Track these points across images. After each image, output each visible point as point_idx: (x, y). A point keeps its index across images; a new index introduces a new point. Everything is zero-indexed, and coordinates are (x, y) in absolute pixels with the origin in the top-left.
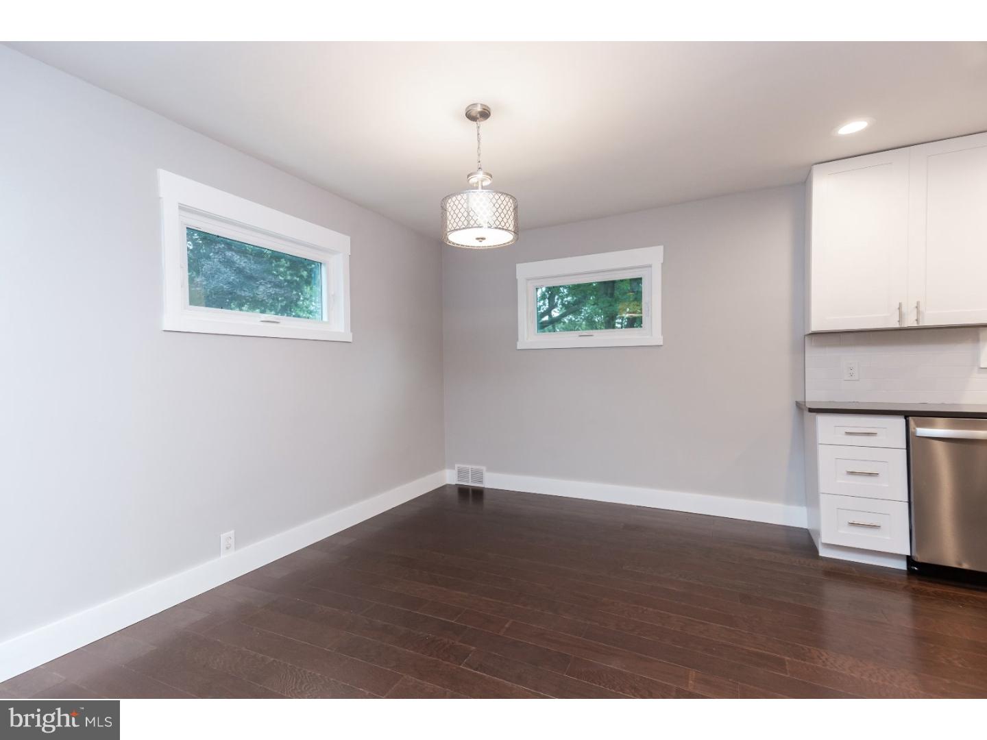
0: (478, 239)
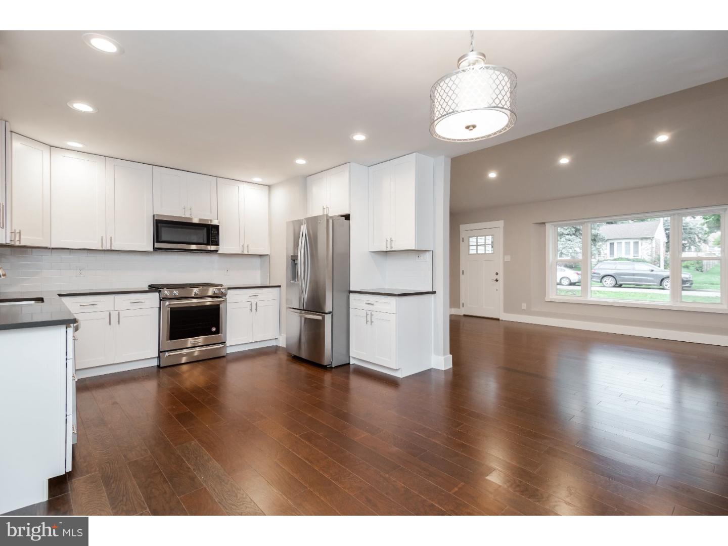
0: (467, 127)
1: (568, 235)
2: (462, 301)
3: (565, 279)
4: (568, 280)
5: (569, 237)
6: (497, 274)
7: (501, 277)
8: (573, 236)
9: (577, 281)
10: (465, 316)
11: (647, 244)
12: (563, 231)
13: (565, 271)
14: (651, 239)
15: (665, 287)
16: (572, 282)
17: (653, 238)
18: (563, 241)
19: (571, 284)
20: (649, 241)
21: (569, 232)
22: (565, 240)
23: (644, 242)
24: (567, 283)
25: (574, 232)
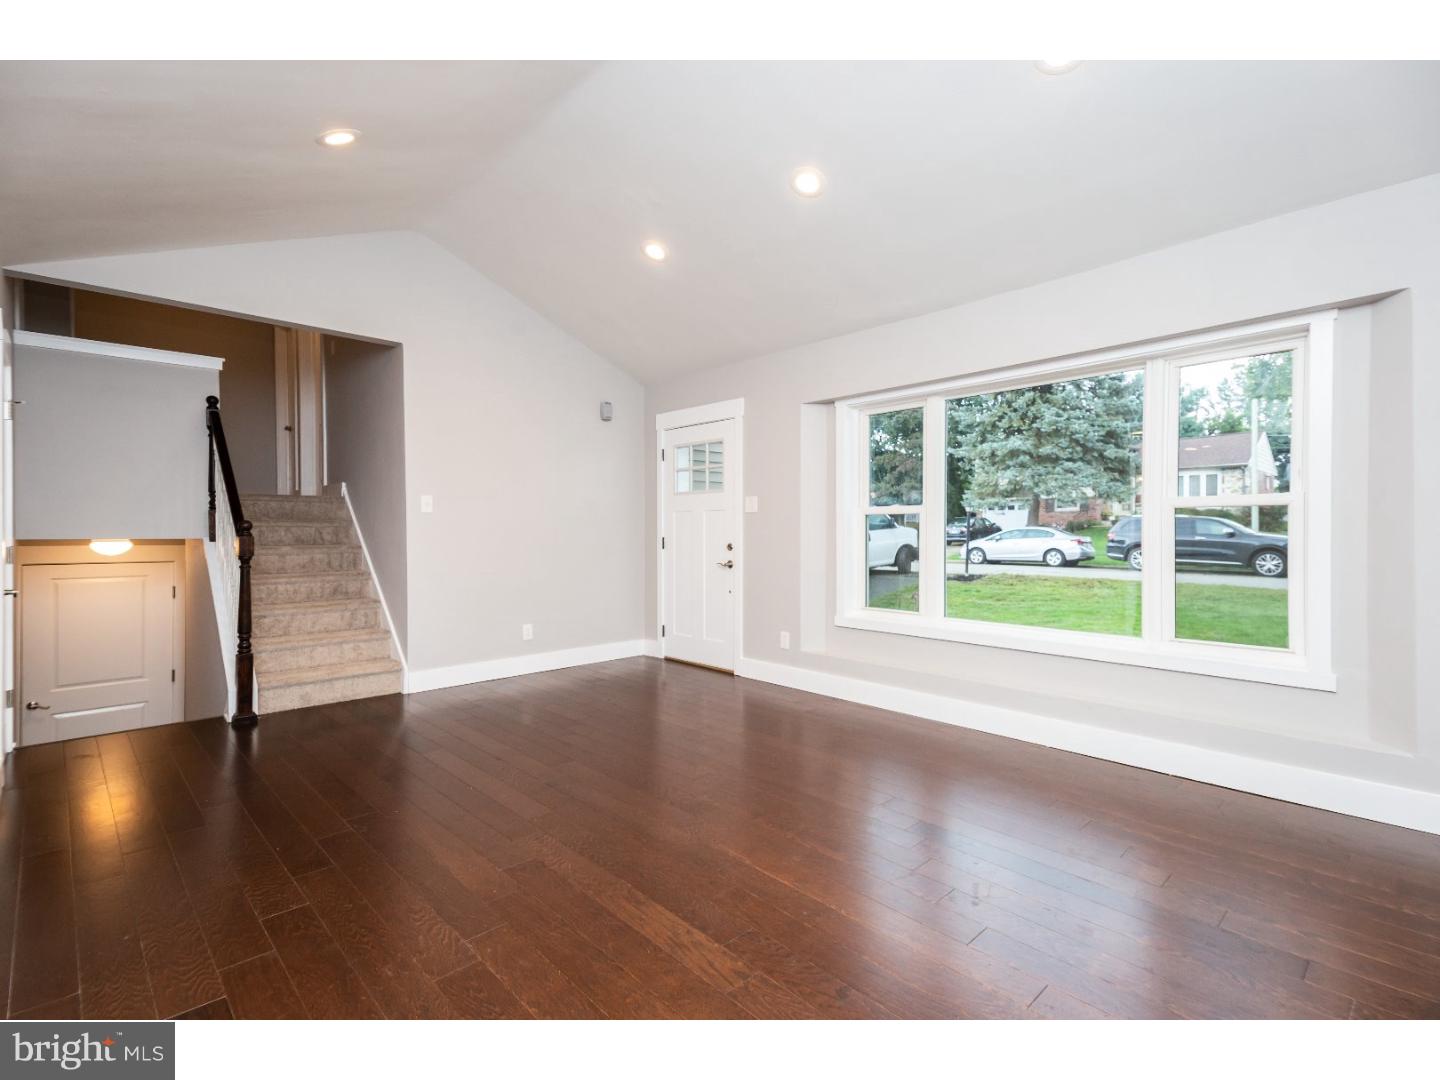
1: (1068, 460)
2: (662, 620)
3: (1053, 553)
4: (1059, 556)
5: (1070, 465)
6: (730, 547)
7: (738, 556)
8: (1080, 463)
9: (1076, 557)
10: (668, 660)
11: (1234, 479)
12: (1058, 453)
13: (1053, 535)
14: (1242, 468)
15: (1259, 569)
16: (1068, 558)
17: (1246, 466)
18: (1059, 474)
19: (1067, 564)
20: (1237, 473)
21: (1071, 453)
22: (1061, 471)
23: (1228, 475)
24: (1058, 562)
25: (1081, 455)
